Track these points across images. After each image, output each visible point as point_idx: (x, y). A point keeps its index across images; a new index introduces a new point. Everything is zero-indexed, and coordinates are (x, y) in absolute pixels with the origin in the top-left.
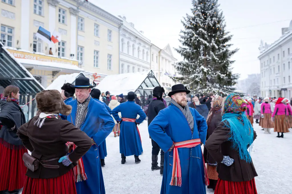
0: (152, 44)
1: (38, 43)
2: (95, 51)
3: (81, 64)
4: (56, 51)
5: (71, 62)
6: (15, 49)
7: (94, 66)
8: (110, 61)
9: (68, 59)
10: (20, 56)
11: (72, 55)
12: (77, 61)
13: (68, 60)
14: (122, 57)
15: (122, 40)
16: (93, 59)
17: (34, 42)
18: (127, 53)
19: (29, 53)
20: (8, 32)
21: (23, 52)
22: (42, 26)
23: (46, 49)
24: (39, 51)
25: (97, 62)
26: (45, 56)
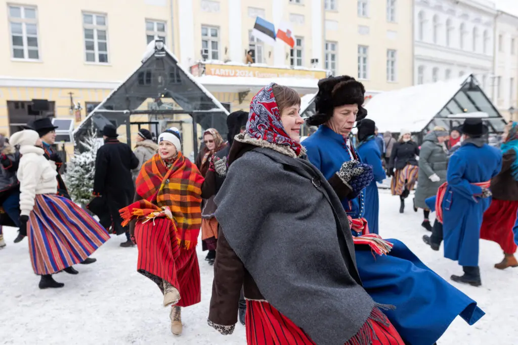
0: (498, 11)
1: (256, 46)
2: (360, 47)
4: (287, 57)
5: (313, 73)
6: (222, 62)
7: (359, 76)
8: (393, 62)
9: (307, 69)
10: (229, 73)
11: (315, 61)
12: (325, 70)
13: (306, 71)
14: (418, 51)
15: (421, 15)
16: (357, 64)
17: (250, 45)
18: (431, 41)
19: (242, 66)
20: (212, 35)
21: (233, 66)
22: (260, 16)
23: (270, 55)
24: (260, 61)
25: (365, 68)
26: (267, 68)
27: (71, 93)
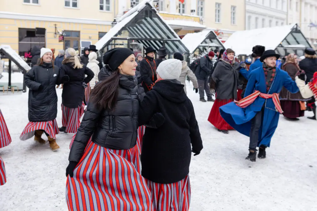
3: (202, 21)
4: (177, 8)
7: (216, 21)
9: (189, 15)
11: (193, 11)
14: (248, 8)
16: (215, 14)
18: (255, 2)
23: (168, 6)
24: (162, 10)
25: (219, 16)
26: (168, 14)
27: (55, 25)
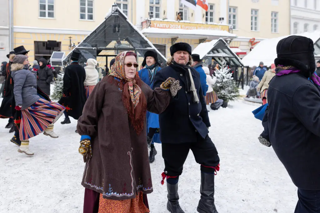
1: (183, 9)
2: (252, 10)
3: (232, 29)
4: (203, 17)
5: (220, 27)
6: (161, 20)
7: (252, 29)
8: (275, 20)
9: (216, 24)
10: (165, 26)
11: (222, 19)
12: (228, 25)
13: (216, 25)
14: (293, 13)
16: (250, 21)
17: (180, 9)
18: (303, 6)
19: (174, 22)
20: (156, 4)
21: (168, 22)
23: (192, 15)
24: (186, 19)
25: (256, 24)
26: (190, 23)
27: (70, 37)
